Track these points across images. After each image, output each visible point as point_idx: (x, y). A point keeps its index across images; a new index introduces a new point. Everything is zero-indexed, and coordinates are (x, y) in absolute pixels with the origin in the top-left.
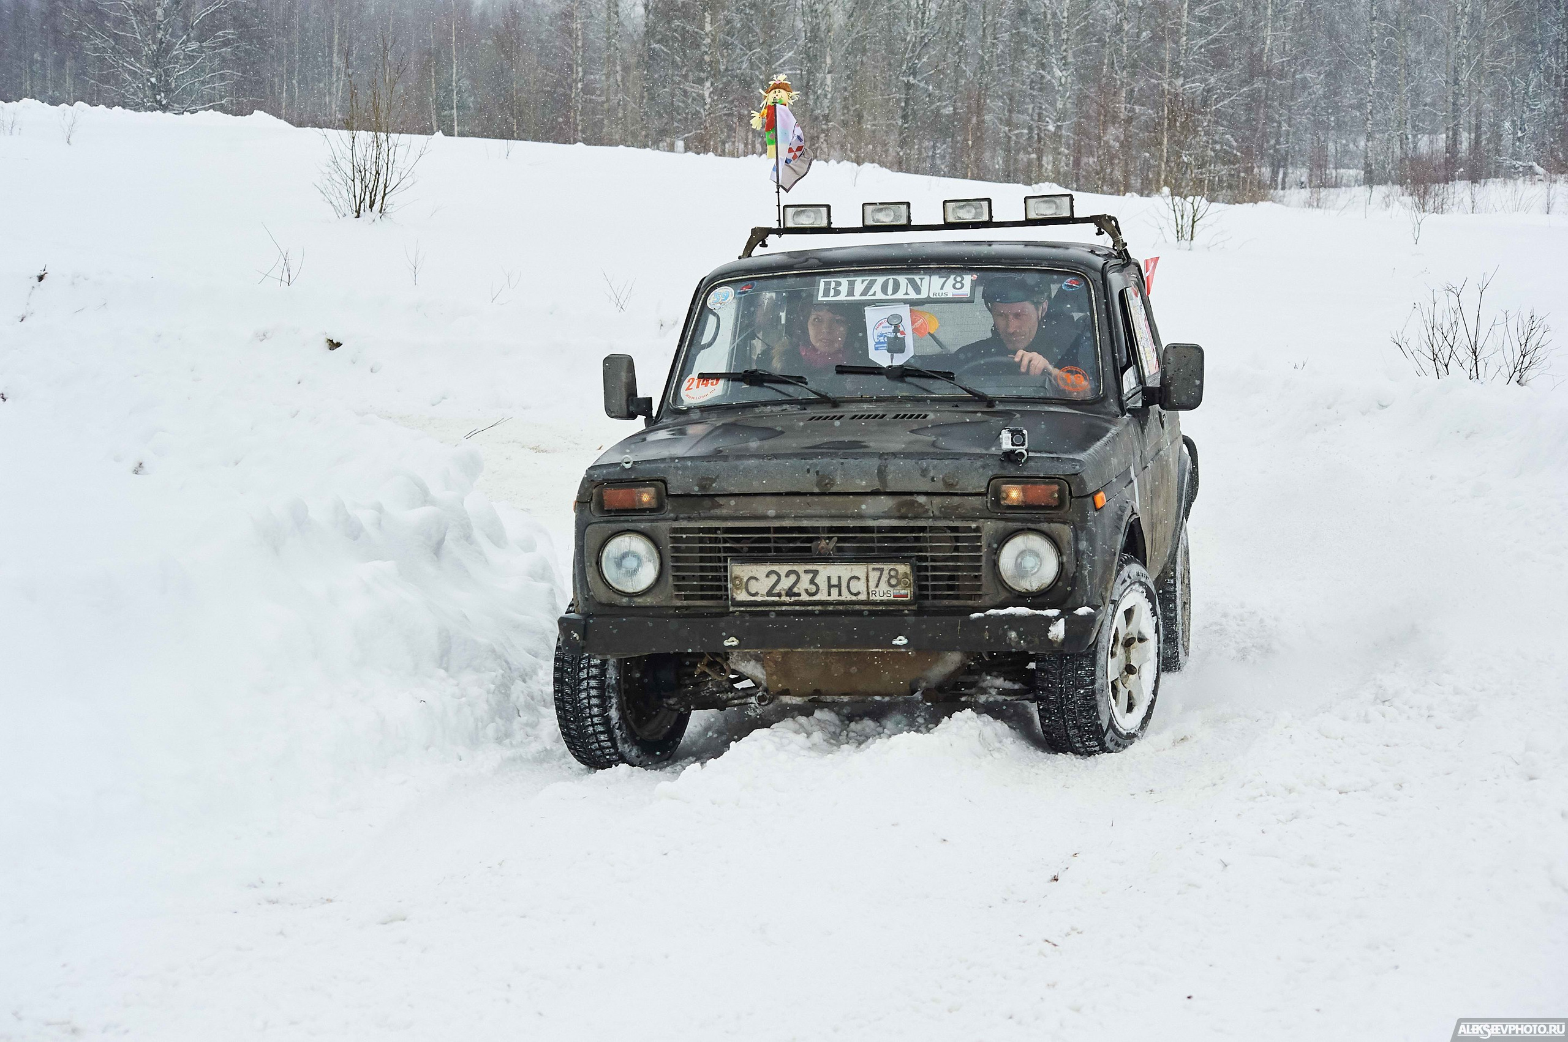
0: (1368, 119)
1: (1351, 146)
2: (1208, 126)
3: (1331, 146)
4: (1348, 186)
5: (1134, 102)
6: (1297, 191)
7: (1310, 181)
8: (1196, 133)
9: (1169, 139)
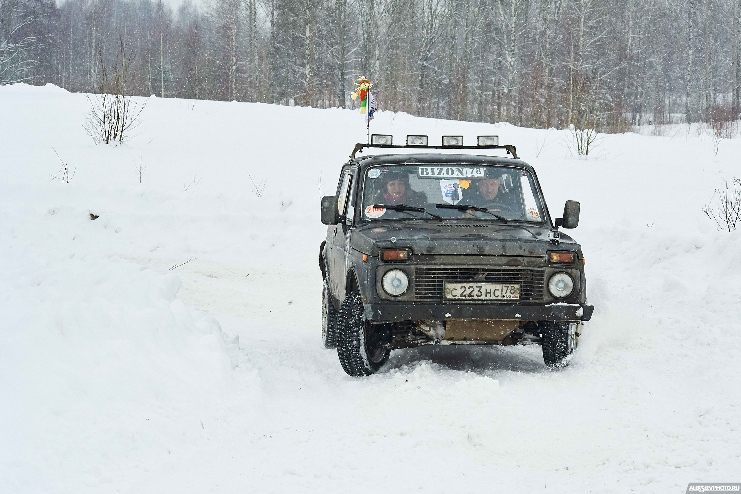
0: (688, 85)
1: (678, 100)
2: (596, 89)
3: (667, 101)
4: (676, 123)
5: (553, 76)
6: (647, 126)
7: (655, 120)
8: (589, 94)
9: (573, 96)
